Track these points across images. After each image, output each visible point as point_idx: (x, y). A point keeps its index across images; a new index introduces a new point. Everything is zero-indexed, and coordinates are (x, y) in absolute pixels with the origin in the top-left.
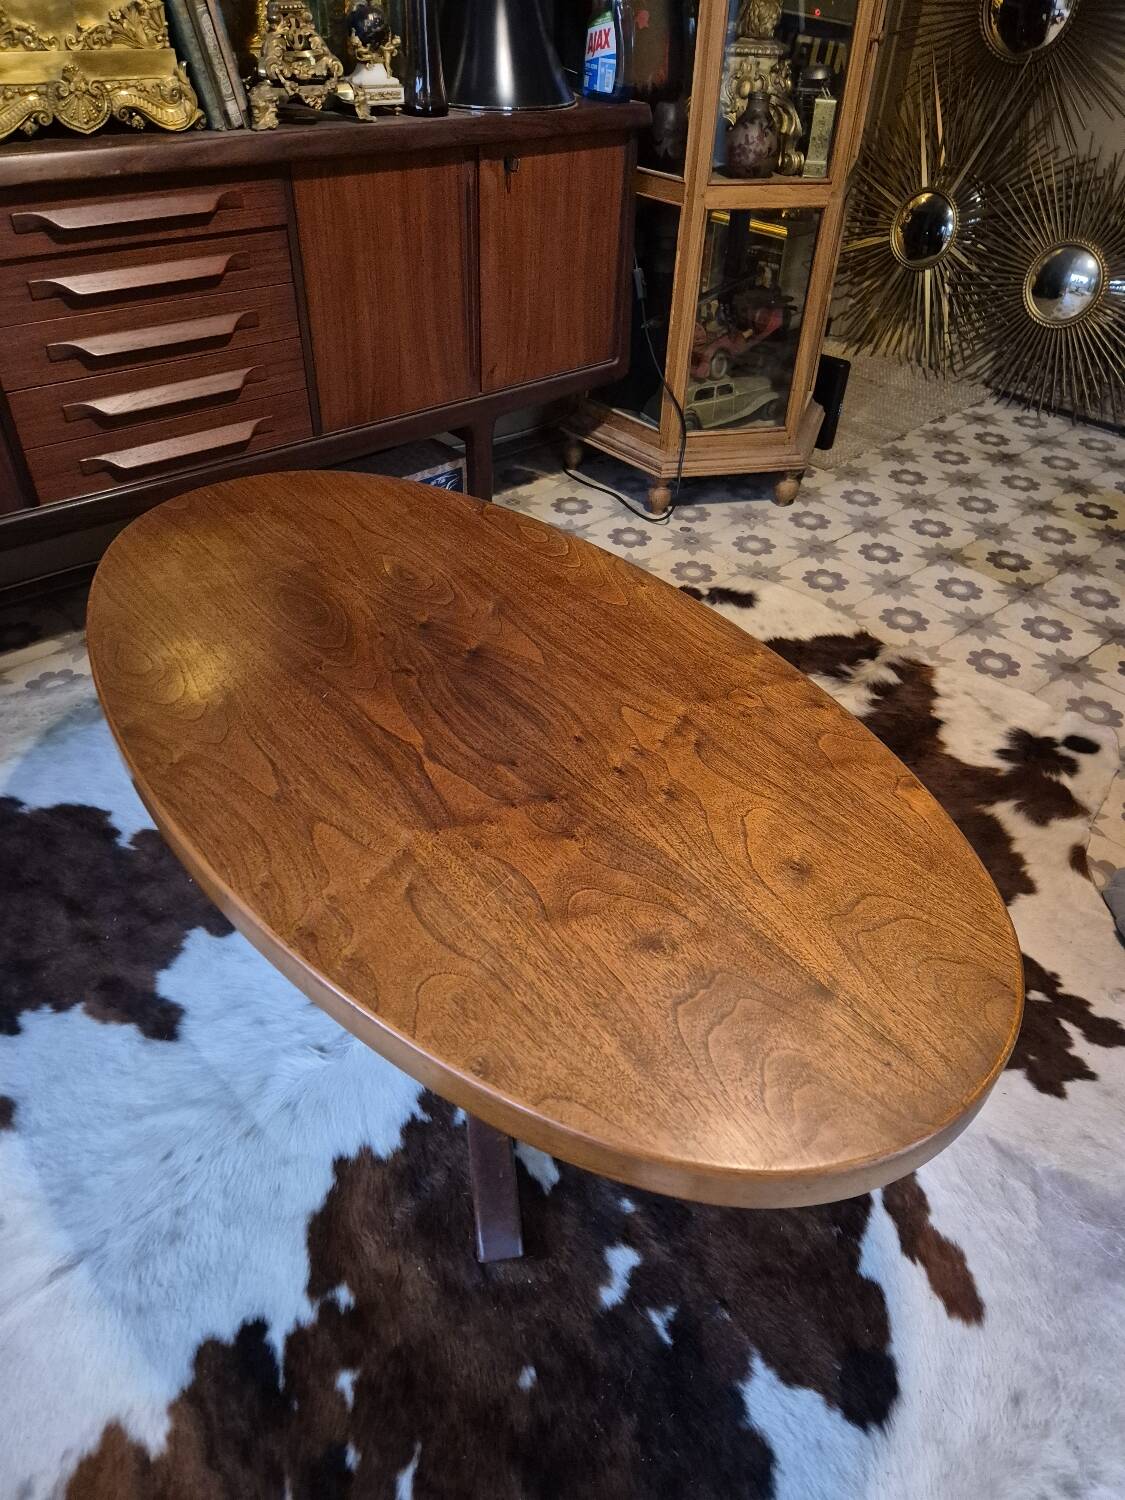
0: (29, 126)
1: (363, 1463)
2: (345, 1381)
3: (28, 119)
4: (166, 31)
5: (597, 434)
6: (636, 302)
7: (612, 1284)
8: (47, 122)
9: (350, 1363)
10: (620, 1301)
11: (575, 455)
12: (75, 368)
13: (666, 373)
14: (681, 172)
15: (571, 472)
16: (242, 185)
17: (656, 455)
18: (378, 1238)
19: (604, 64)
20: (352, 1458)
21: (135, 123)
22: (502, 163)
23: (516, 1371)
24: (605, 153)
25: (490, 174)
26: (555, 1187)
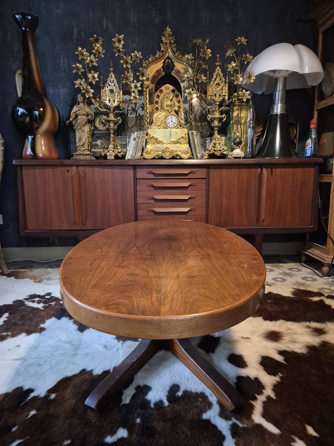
0: (157, 157)
1: (15, 432)
2: (33, 412)
3: (157, 156)
4: (188, 142)
5: (309, 251)
6: (319, 210)
7: (112, 437)
8: (160, 156)
9: (38, 410)
10: (110, 443)
11: (303, 258)
12: (152, 201)
13: (328, 230)
14: (332, 174)
15: (302, 264)
16: (197, 169)
17: (324, 256)
18: (73, 389)
19: (308, 150)
20: (14, 429)
21: (178, 158)
22: (270, 169)
23: (66, 439)
24: (307, 170)
25: (265, 171)
26: (125, 405)
